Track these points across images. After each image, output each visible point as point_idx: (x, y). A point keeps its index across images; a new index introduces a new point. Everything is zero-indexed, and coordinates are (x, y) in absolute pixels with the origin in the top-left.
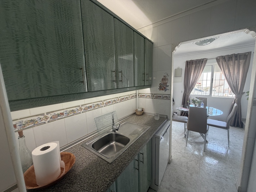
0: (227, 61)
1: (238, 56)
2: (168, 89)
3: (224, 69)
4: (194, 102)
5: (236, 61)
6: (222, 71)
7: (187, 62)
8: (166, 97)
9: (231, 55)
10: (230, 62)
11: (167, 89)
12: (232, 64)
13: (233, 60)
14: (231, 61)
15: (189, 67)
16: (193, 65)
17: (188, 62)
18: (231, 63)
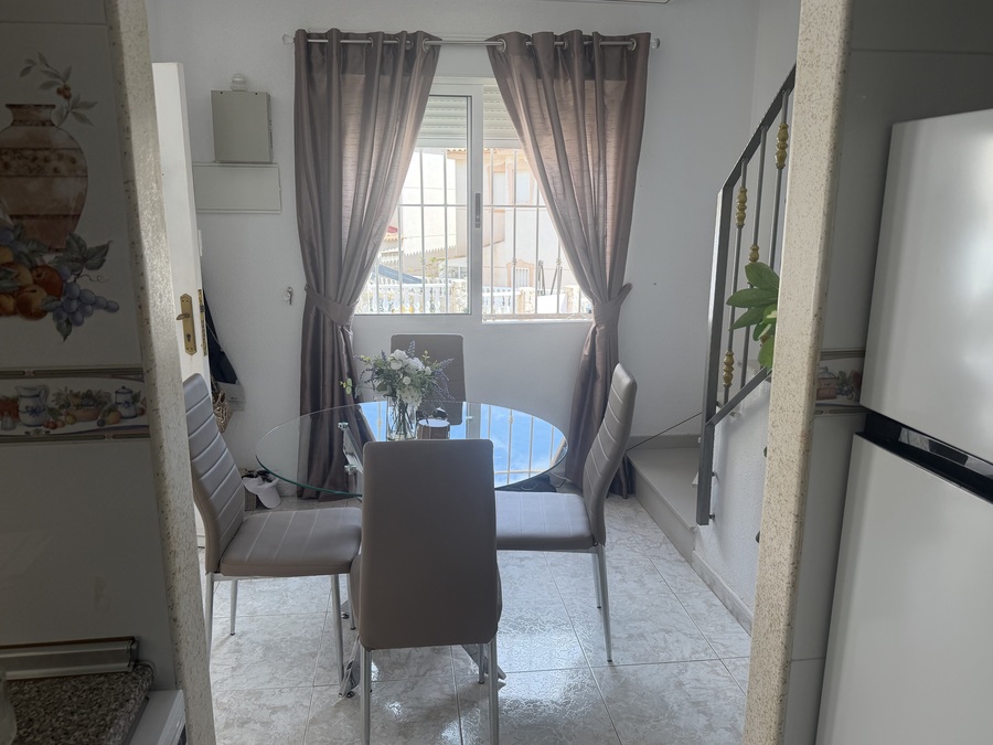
0: (545, 72)
1: (595, 49)
2: (96, 304)
3: (537, 132)
4: (390, 383)
5: (589, 84)
6: (523, 141)
7: (302, 47)
8: (91, 401)
9: (562, 38)
10: (562, 81)
11: (88, 303)
12: (571, 103)
13: (577, 72)
14: (566, 81)
15: (322, 88)
16: (349, 77)
17: (309, 46)
18: (567, 92)
